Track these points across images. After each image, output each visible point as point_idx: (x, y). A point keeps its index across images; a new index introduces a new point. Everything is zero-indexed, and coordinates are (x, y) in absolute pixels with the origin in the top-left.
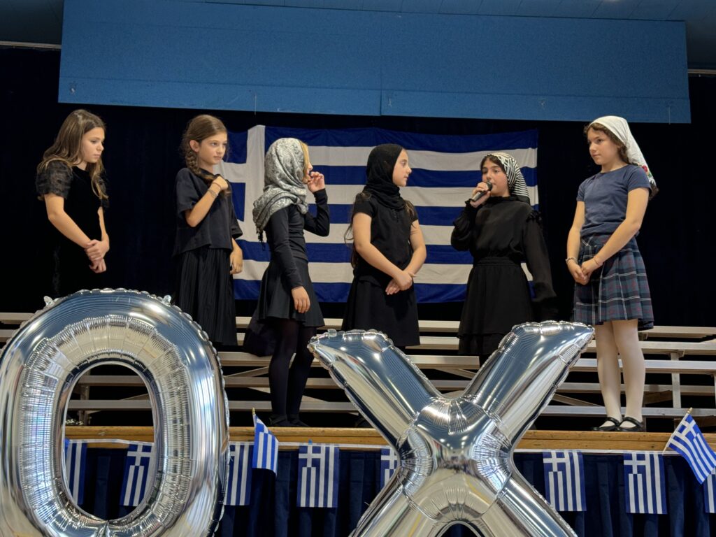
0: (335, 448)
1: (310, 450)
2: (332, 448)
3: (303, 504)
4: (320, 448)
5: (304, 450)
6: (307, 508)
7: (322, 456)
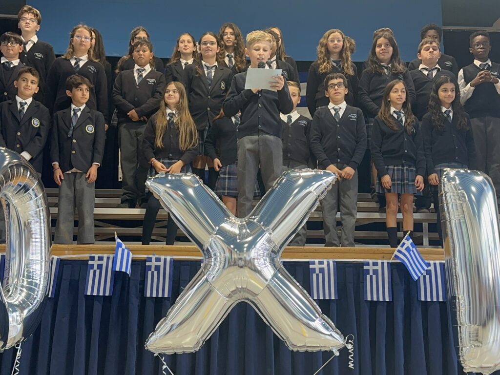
0: (171, 259)
1: (154, 260)
2: (168, 258)
3: (148, 295)
4: (160, 258)
5: (150, 260)
6: (151, 297)
7: (161, 264)
